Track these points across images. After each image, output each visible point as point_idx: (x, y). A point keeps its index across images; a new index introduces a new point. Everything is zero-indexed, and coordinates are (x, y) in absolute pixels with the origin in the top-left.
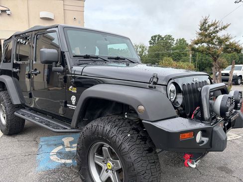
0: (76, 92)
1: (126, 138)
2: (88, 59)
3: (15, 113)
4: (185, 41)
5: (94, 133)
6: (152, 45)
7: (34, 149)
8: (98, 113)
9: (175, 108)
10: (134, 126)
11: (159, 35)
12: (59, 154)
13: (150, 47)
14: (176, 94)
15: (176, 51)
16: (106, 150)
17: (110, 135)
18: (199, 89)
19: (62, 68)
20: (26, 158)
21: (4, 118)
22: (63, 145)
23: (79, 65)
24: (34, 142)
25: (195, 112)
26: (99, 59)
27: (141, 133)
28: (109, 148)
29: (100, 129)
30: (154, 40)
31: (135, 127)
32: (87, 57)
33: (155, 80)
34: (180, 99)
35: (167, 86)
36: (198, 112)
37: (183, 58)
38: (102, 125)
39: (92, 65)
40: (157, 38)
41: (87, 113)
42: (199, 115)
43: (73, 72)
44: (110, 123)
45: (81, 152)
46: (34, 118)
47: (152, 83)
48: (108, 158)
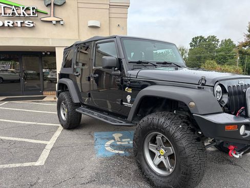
0: (131, 92)
1: (179, 128)
2: (140, 64)
3: (76, 110)
4: (232, 42)
5: (150, 125)
6: (193, 48)
7: (91, 141)
8: (150, 110)
9: (222, 106)
10: (184, 120)
11: (201, 37)
12: (112, 146)
13: (190, 50)
14: (222, 94)
15: (220, 53)
16: (159, 139)
17: (165, 126)
18: (244, 90)
19: (119, 72)
20: (86, 147)
21: (64, 114)
22: (114, 139)
23: (133, 69)
24: (90, 136)
25: (240, 111)
26: (149, 64)
27: (190, 126)
28: (162, 137)
29: (155, 121)
30: (195, 42)
31: (186, 121)
32: (139, 63)
33: (203, 82)
34: (226, 99)
35: (214, 87)
36: (242, 112)
37: (229, 60)
38: (157, 118)
39: (145, 69)
40: (198, 40)
41: (140, 110)
42: (244, 113)
43: (129, 76)
44: (164, 117)
45: (137, 140)
46: (93, 114)
47: (201, 84)
48: (161, 145)
